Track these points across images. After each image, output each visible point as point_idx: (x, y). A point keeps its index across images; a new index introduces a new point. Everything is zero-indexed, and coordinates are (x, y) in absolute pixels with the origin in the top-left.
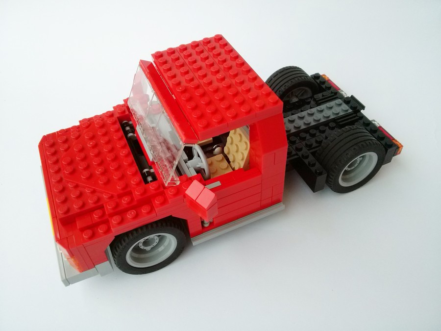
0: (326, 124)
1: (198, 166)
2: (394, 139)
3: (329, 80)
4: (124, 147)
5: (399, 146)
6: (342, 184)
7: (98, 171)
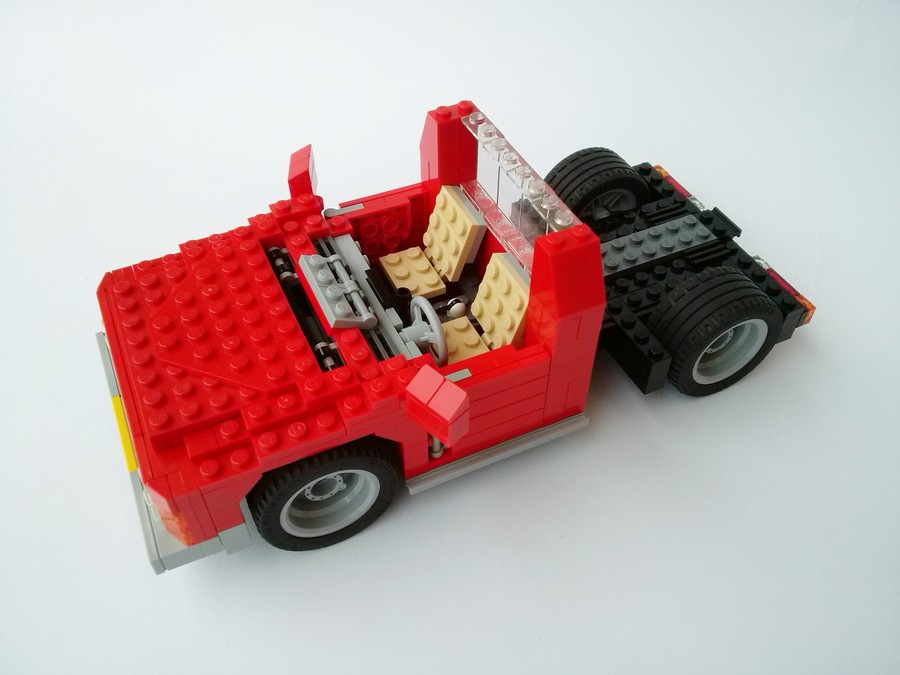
0: (666, 262)
1: (423, 339)
2: (798, 294)
3: (669, 177)
4: (275, 299)
5: (809, 307)
6: (699, 379)
7: (228, 345)
